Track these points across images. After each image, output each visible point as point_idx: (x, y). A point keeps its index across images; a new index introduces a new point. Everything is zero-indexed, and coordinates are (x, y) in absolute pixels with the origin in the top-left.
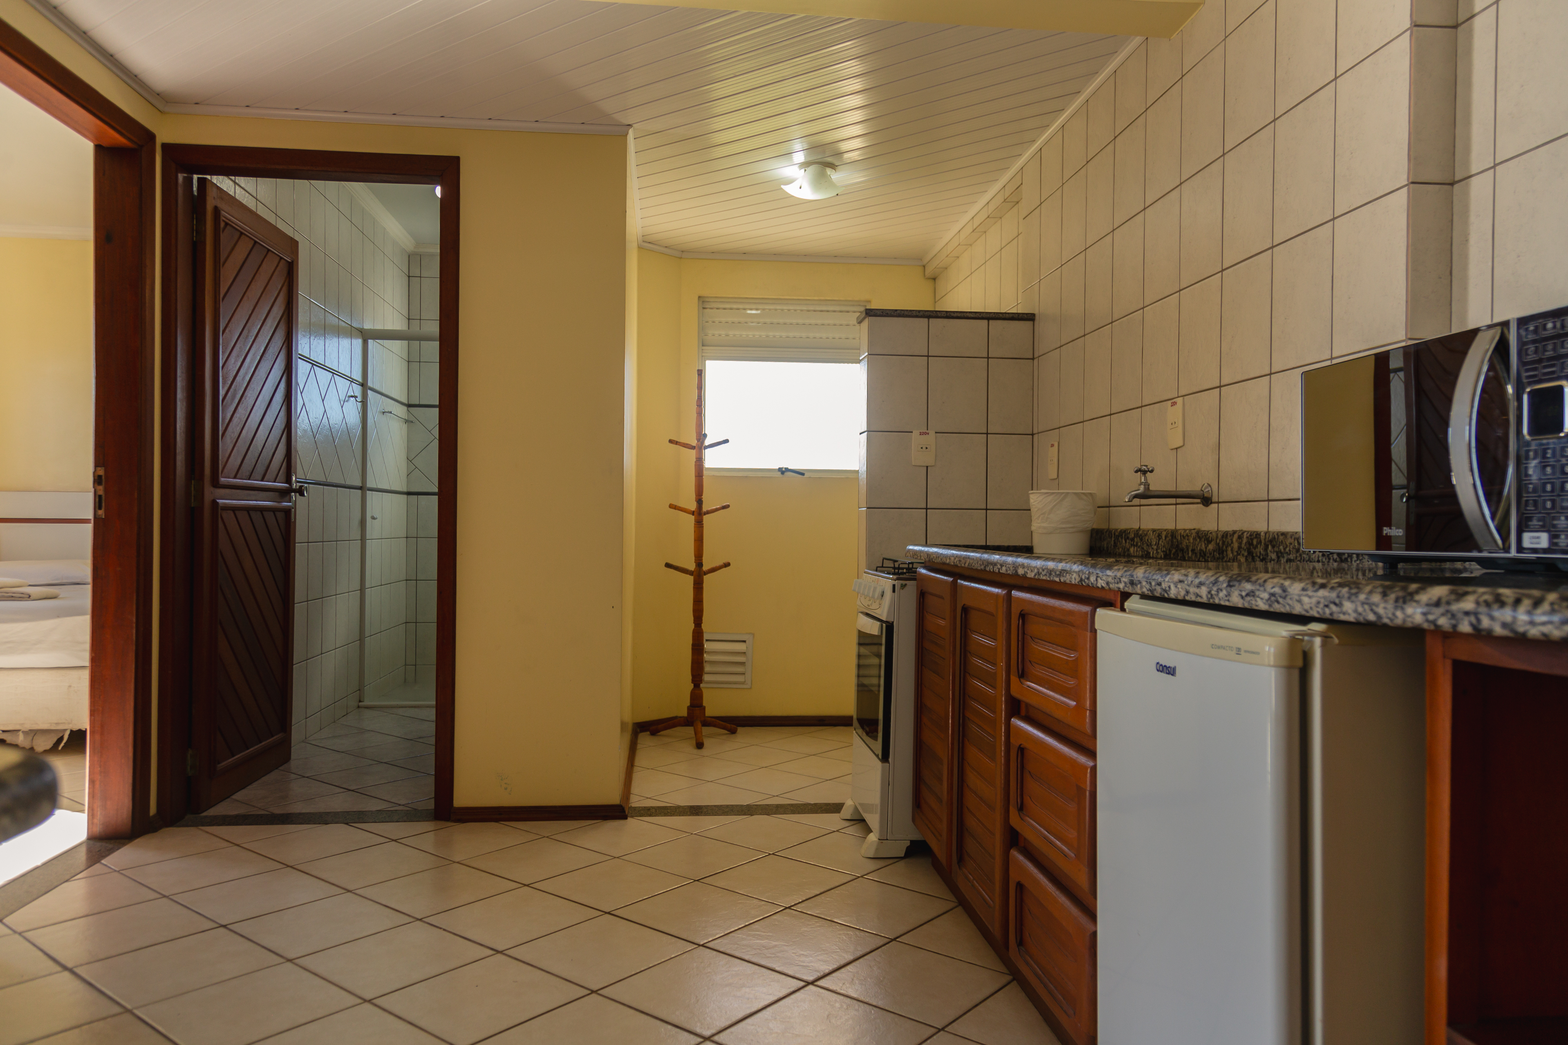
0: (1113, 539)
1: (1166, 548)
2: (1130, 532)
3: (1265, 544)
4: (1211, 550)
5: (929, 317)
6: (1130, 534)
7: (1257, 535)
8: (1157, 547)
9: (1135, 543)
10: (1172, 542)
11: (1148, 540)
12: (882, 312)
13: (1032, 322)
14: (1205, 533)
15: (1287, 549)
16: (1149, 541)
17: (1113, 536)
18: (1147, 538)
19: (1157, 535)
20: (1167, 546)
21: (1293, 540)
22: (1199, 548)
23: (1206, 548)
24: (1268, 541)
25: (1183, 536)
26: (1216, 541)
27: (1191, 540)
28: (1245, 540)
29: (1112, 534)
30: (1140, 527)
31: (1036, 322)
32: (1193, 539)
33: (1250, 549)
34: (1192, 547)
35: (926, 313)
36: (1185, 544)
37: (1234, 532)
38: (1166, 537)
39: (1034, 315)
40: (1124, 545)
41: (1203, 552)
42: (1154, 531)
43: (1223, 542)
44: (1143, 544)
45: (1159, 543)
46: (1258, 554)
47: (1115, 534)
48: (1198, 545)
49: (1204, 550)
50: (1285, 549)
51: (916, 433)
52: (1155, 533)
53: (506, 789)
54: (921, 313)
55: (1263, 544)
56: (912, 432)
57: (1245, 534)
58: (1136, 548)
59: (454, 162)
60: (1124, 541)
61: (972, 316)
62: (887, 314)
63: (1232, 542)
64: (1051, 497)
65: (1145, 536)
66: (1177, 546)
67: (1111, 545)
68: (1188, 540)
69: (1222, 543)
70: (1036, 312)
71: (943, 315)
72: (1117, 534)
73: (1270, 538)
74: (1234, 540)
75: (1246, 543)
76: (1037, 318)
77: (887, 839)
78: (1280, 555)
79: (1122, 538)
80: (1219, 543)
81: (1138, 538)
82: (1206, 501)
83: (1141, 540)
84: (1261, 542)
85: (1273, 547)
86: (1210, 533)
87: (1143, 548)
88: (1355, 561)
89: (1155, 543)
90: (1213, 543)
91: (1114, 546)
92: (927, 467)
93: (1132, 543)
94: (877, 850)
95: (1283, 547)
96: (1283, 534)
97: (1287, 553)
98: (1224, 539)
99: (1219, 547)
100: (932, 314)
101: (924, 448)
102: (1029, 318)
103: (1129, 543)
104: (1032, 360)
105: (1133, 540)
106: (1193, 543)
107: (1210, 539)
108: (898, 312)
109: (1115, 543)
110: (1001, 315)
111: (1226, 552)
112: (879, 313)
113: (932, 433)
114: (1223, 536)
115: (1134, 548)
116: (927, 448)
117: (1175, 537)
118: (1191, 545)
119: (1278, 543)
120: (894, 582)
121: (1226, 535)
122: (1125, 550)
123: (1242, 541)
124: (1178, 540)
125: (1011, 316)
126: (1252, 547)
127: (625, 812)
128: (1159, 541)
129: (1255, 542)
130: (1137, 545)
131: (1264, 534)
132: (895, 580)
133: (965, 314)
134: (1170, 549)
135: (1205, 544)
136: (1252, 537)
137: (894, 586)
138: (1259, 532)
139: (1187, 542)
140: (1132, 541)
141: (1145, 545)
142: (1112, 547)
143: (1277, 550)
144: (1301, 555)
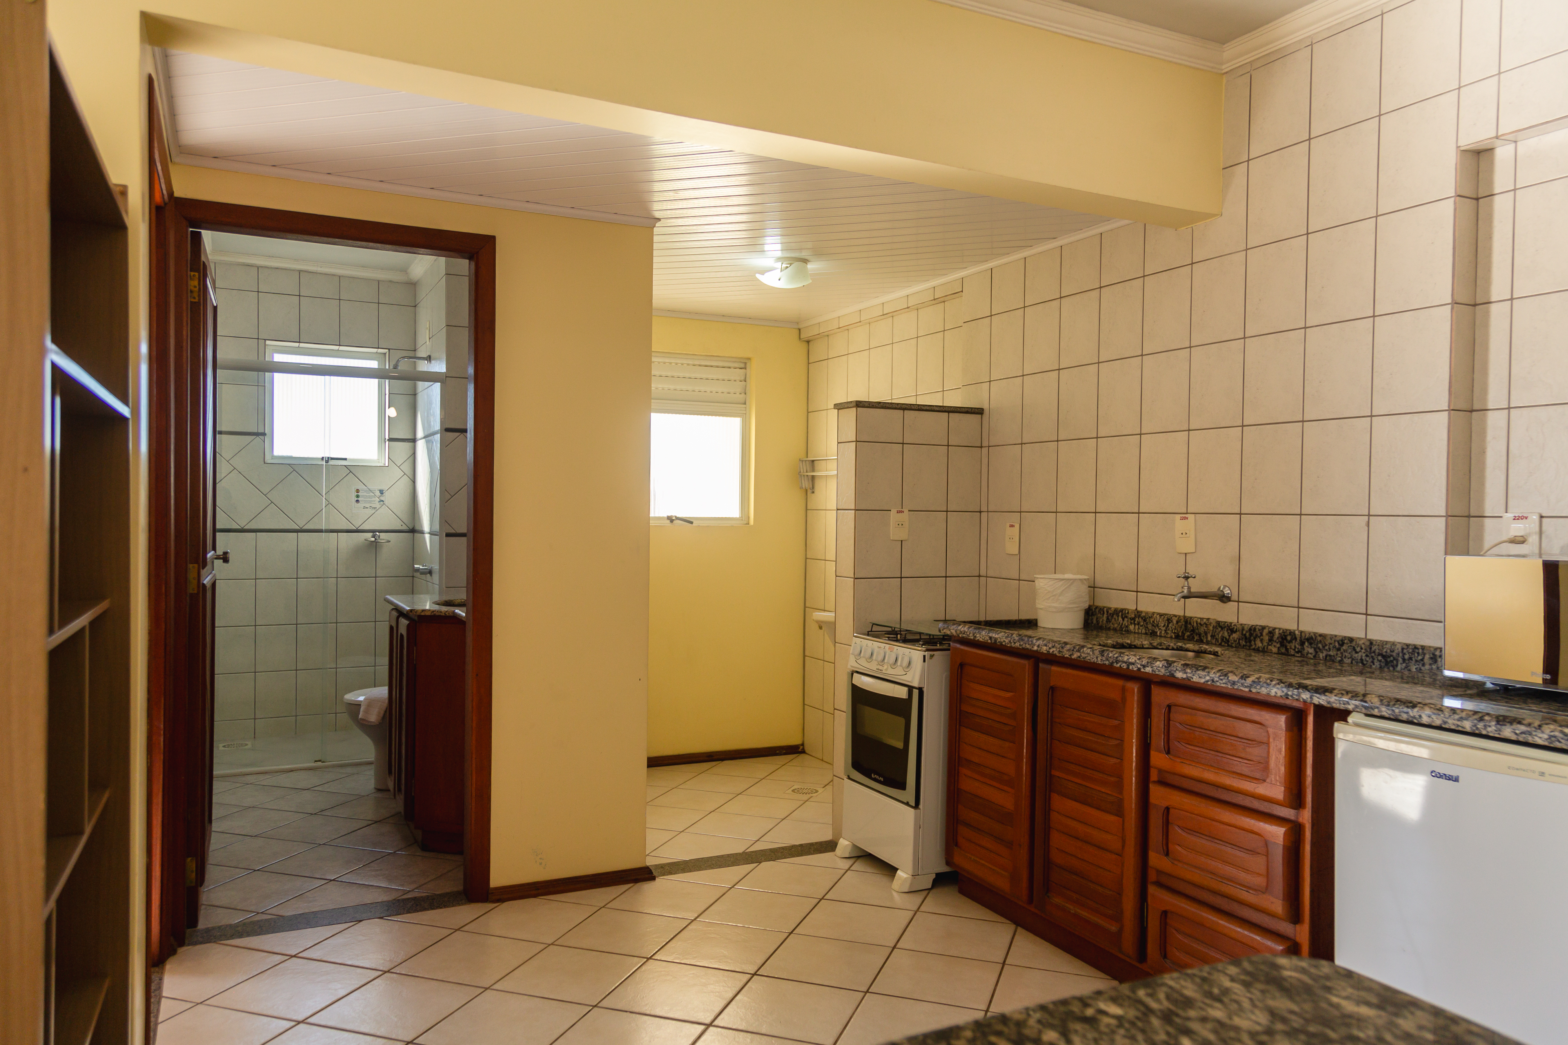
0: (1105, 615)
1: (1177, 630)
2: (1128, 613)
3: (1301, 640)
4: (1235, 639)
5: (904, 409)
6: (1129, 614)
7: (1292, 633)
8: (1166, 628)
9: (1136, 622)
10: (1186, 627)
11: (1153, 622)
12: (869, 404)
13: (980, 415)
14: (1227, 625)
15: (1327, 648)
16: (1155, 622)
17: (1106, 613)
18: (1152, 620)
19: (1166, 619)
20: (1179, 629)
21: (1333, 642)
22: (1220, 635)
23: (1229, 636)
24: (1305, 639)
25: (1200, 624)
26: (1242, 632)
27: (1211, 628)
28: (1277, 635)
29: (1103, 612)
30: (1136, 609)
31: (984, 416)
32: (1213, 627)
33: (1284, 642)
34: (1212, 633)
35: (903, 406)
36: (1203, 630)
37: (1263, 628)
38: (1177, 622)
39: (983, 409)
40: (1121, 622)
41: (1226, 638)
42: (1161, 615)
43: (1251, 635)
44: (1147, 623)
45: (1168, 626)
46: (1293, 647)
47: (1107, 612)
48: (1219, 632)
49: (1228, 637)
50: (1324, 647)
51: (894, 511)
52: (1162, 617)
53: (541, 864)
54: (899, 406)
55: (1298, 640)
56: (890, 511)
57: (1277, 630)
58: (1137, 627)
59: (489, 242)
60: (1120, 619)
61: (938, 409)
62: (873, 406)
63: (1262, 635)
64: (1061, 583)
65: (1150, 618)
66: (1193, 631)
67: (1103, 620)
68: (1206, 627)
69: (1249, 635)
70: (985, 406)
71: (915, 408)
72: (1110, 612)
73: (1306, 637)
74: (1264, 634)
75: (1278, 638)
76: (986, 412)
77: (918, 875)
78: (1318, 650)
79: (1118, 616)
80: (1245, 635)
81: (1140, 619)
82: (1224, 598)
83: (1145, 620)
84: (1296, 639)
85: (1311, 644)
86: (1234, 625)
87: (1147, 628)
88: (1401, 664)
89: (1163, 625)
90: (1238, 633)
91: (1106, 621)
92: (902, 541)
93: (1133, 621)
94: (911, 884)
95: (1322, 645)
96: (1321, 635)
97: (1326, 650)
98: (1252, 632)
99: (1246, 638)
100: (907, 407)
101: (900, 525)
102: (979, 412)
103: (1128, 621)
104: (980, 448)
105: (1134, 619)
106: (1213, 630)
107: (1235, 630)
108: (881, 404)
109: (1108, 618)
110: (959, 409)
111: (1255, 641)
112: (866, 405)
113: (906, 511)
114: (1250, 629)
115: (1135, 626)
116: (902, 525)
117: (1190, 623)
118: (1211, 632)
119: (1316, 641)
120: (923, 653)
121: (1252, 629)
122: (1123, 626)
123: (1273, 635)
124: (1193, 626)
125: (966, 410)
126: (1285, 641)
127: (652, 873)
128: (1168, 624)
129: (1289, 638)
130: (1138, 624)
131: (1299, 634)
132: (925, 652)
133: (932, 407)
134: (1182, 632)
135: (1228, 633)
136: (1286, 634)
137: (924, 656)
138: (1292, 631)
139: (1205, 628)
140: (1131, 620)
141: (1151, 625)
142: (1105, 622)
143: (1315, 646)
144: (1342, 653)
